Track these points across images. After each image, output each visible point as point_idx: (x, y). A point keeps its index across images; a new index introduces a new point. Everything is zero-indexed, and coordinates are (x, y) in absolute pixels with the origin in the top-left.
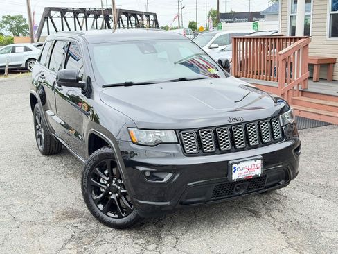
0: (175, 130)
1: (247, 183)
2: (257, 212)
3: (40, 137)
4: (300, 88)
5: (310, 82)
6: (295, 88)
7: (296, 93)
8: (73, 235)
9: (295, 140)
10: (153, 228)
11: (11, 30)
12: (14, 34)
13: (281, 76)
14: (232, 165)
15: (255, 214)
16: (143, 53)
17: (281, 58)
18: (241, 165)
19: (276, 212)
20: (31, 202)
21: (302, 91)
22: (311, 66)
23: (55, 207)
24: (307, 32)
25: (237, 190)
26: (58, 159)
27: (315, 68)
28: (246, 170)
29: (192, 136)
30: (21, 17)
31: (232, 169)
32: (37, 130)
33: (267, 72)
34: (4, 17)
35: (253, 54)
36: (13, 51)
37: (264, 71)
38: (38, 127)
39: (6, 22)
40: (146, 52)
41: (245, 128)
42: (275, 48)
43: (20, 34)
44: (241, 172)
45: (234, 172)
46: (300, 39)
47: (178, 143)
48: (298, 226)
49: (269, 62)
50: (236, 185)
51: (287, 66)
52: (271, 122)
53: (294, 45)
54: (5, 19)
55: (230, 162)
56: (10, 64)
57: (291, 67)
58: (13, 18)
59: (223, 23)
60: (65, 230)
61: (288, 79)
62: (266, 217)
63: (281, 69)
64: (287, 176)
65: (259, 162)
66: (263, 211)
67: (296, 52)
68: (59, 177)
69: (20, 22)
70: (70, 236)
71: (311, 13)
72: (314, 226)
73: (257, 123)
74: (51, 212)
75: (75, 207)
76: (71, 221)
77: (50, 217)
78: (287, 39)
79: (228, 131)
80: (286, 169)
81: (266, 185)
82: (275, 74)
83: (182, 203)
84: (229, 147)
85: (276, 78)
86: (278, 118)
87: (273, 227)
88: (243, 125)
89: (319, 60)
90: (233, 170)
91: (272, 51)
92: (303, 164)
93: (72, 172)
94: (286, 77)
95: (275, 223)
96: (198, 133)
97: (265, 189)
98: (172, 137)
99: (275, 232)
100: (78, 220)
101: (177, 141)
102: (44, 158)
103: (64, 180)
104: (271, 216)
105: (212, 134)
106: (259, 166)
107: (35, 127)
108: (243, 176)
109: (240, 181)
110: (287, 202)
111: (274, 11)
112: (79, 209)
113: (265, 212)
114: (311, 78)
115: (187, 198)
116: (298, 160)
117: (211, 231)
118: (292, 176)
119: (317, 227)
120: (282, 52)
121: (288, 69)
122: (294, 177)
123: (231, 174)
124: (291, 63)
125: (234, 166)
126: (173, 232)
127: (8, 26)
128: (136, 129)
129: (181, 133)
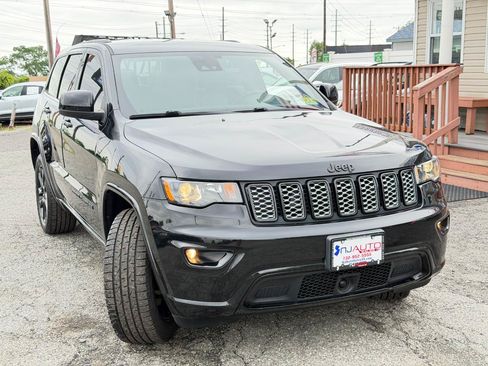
0: (238, 182)
1: (359, 274)
2: (379, 323)
3: (43, 205)
4: (446, 142)
5: (461, 135)
6: (439, 142)
7: (439, 150)
8: (76, 356)
9: (440, 207)
10: (207, 346)
11: (26, 67)
12: (31, 73)
13: (417, 125)
14: (332, 242)
15: (377, 327)
16: (200, 69)
17: (417, 95)
18: (348, 244)
19: (410, 325)
20: (17, 303)
21: (449, 147)
22: (462, 111)
23: (54, 312)
24: (456, 57)
25: (341, 287)
26: (69, 240)
27: (469, 114)
28: (357, 253)
29: (267, 193)
30: (41, 48)
31: (332, 250)
32: (39, 195)
33: (396, 120)
34: (15, 49)
35: (375, 95)
36: (24, 93)
37: (391, 119)
38: (40, 191)
39: (18, 56)
40: (204, 68)
41: (356, 183)
42: (408, 86)
43: (39, 73)
44: (348, 254)
45: (337, 254)
46: (445, 67)
47: (243, 203)
48: (446, 347)
49: (399, 105)
50: (341, 277)
51: (426, 112)
52: (399, 176)
53: (436, 76)
54: (17, 52)
55: (330, 238)
56: (18, 111)
57: (432, 114)
58: (28, 51)
59: (331, 54)
60: (64, 346)
61: (428, 129)
62: (394, 331)
63: (417, 117)
64: (426, 266)
65: (379, 239)
66: (388, 322)
67: (440, 87)
68: (66, 266)
69: (39, 56)
70: (72, 358)
71: (462, 33)
72: (473, 346)
73: (376, 176)
74: (45, 320)
75: (85, 312)
76: (76, 335)
77: (42, 327)
78: (426, 68)
79: (327, 186)
80: (423, 253)
81: (391, 280)
82: (407, 122)
83: (247, 305)
84: (329, 214)
85: (409, 127)
86: (413, 171)
87: (405, 348)
88: (353, 178)
89: (474, 101)
90: (335, 251)
91: (403, 91)
92: (452, 251)
93: (88, 259)
94: (424, 127)
95: (409, 341)
96: (276, 189)
97: (389, 286)
98: (233, 194)
99: (408, 356)
100: (87, 332)
101: (241, 201)
102: (48, 238)
103: (73, 270)
104: (401, 330)
105: (301, 190)
106: (378, 245)
107: (37, 191)
108: (351, 263)
109: (346, 271)
110: (428, 309)
111: (406, 36)
112: (91, 315)
113: (392, 323)
114: (462, 129)
115: (256, 297)
116: (444, 241)
117: (303, 353)
118: (434, 267)
119: (479, 349)
120: (418, 86)
121: (427, 116)
122: (438, 270)
123: (331, 258)
124: (433, 107)
125: (335, 244)
126: (240, 352)
127: (21, 62)
128: (174, 180)
129: (248, 188)
